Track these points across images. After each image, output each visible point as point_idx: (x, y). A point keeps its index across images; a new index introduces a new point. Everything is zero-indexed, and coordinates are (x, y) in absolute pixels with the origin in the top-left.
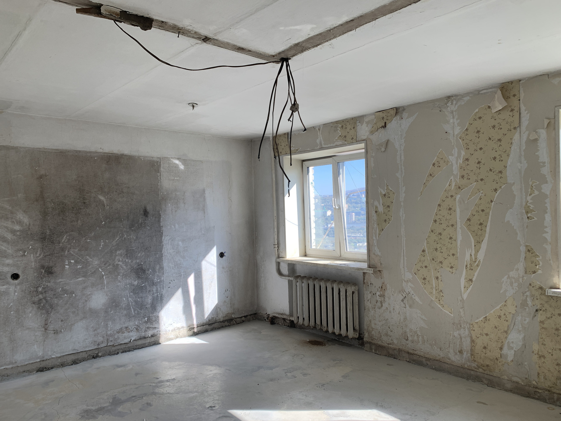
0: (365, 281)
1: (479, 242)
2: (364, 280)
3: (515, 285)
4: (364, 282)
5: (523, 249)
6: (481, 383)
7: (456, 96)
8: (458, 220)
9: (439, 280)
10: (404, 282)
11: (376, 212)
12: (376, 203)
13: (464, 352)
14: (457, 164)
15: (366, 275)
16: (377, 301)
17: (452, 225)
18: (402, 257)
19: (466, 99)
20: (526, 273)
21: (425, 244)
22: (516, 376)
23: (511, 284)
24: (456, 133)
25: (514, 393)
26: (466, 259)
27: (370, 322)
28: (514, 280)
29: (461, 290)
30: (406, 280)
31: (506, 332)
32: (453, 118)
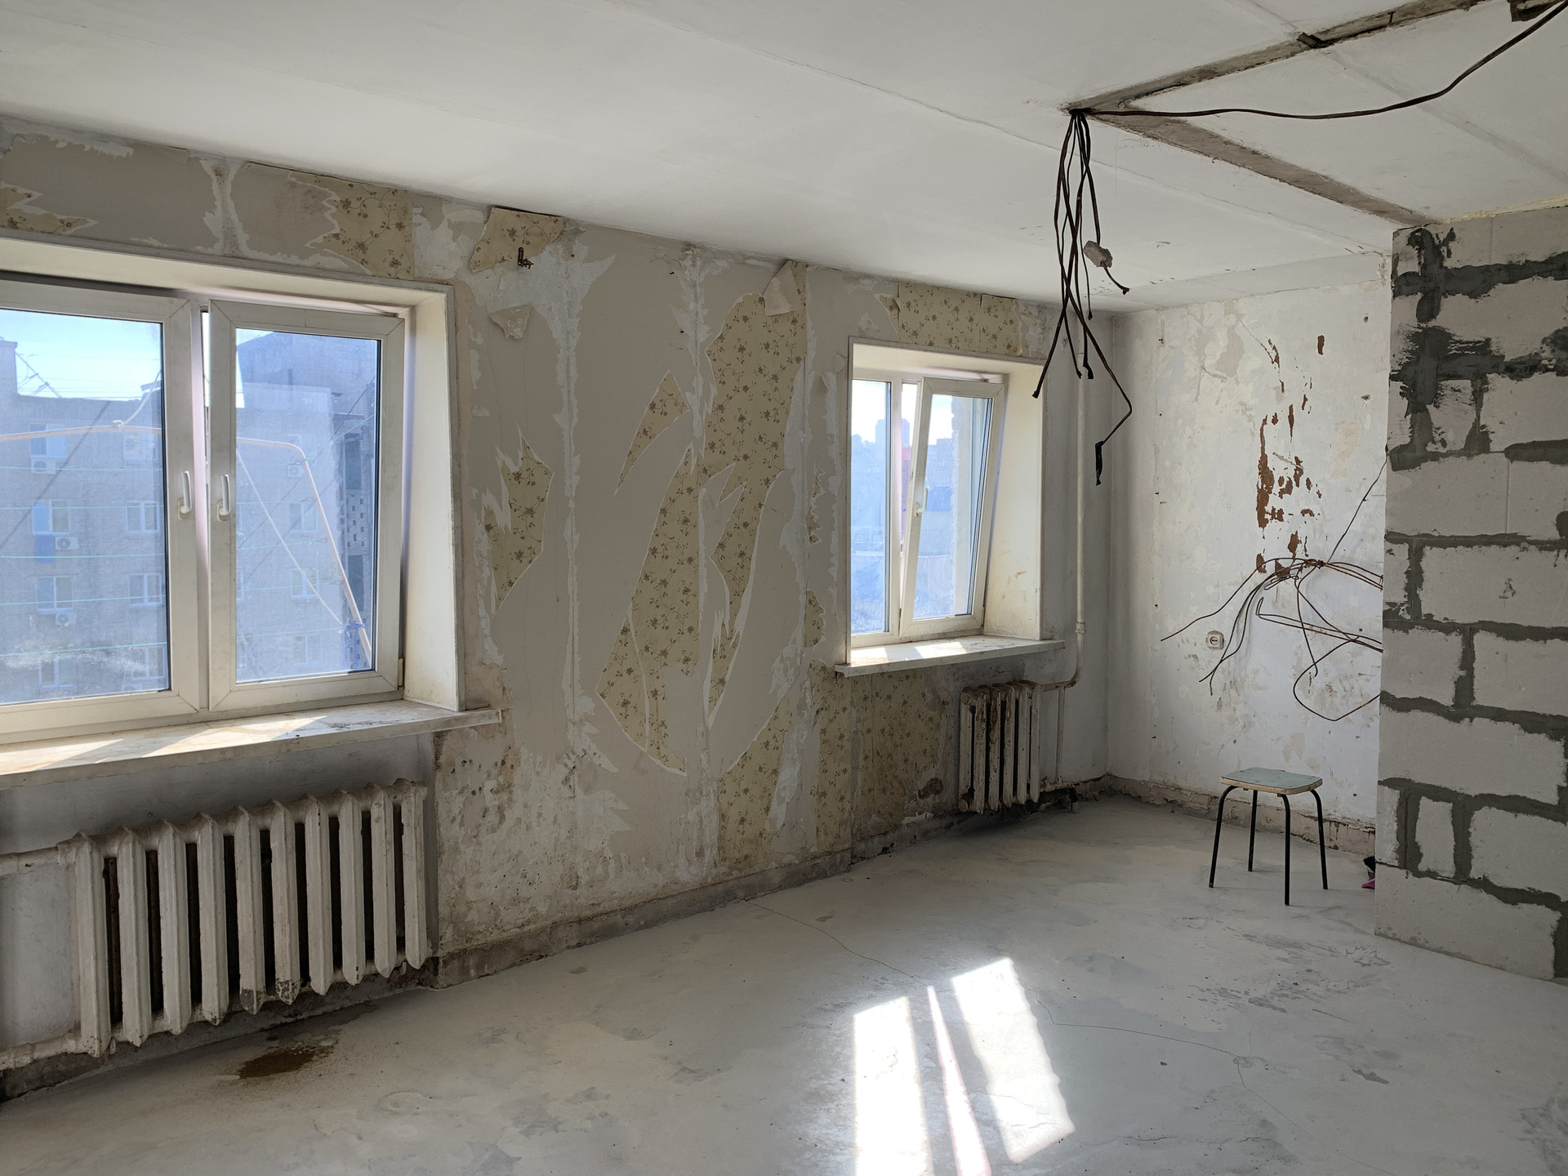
0: (443, 759)
1: (737, 594)
2: (437, 758)
3: (791, 671)
4: (436, 763)
5: (803, 599)
6: (735, 901)
7: (703, 248)
8: (701, 545)
9: (660, 698)
10: (571, 726)
11: (488, 528)
12: (489, 500)
13: (706, 851)
14: (701, 414)
15: (449, 737)
16: (486, 811)
17: (690, 560)
18: (569, 656)
19: (722, 264)
20: (805, 646)
21: (630, 613)
22: (789, 853)
23: (786, 671)
24: (701, 340)
25: (785, 888)
26: (714, 636)
27: (460, 887)
28: (788, 662)
29: (703, 708)
30: (577, 719)
31: (775, 772)
32: (696, 301)
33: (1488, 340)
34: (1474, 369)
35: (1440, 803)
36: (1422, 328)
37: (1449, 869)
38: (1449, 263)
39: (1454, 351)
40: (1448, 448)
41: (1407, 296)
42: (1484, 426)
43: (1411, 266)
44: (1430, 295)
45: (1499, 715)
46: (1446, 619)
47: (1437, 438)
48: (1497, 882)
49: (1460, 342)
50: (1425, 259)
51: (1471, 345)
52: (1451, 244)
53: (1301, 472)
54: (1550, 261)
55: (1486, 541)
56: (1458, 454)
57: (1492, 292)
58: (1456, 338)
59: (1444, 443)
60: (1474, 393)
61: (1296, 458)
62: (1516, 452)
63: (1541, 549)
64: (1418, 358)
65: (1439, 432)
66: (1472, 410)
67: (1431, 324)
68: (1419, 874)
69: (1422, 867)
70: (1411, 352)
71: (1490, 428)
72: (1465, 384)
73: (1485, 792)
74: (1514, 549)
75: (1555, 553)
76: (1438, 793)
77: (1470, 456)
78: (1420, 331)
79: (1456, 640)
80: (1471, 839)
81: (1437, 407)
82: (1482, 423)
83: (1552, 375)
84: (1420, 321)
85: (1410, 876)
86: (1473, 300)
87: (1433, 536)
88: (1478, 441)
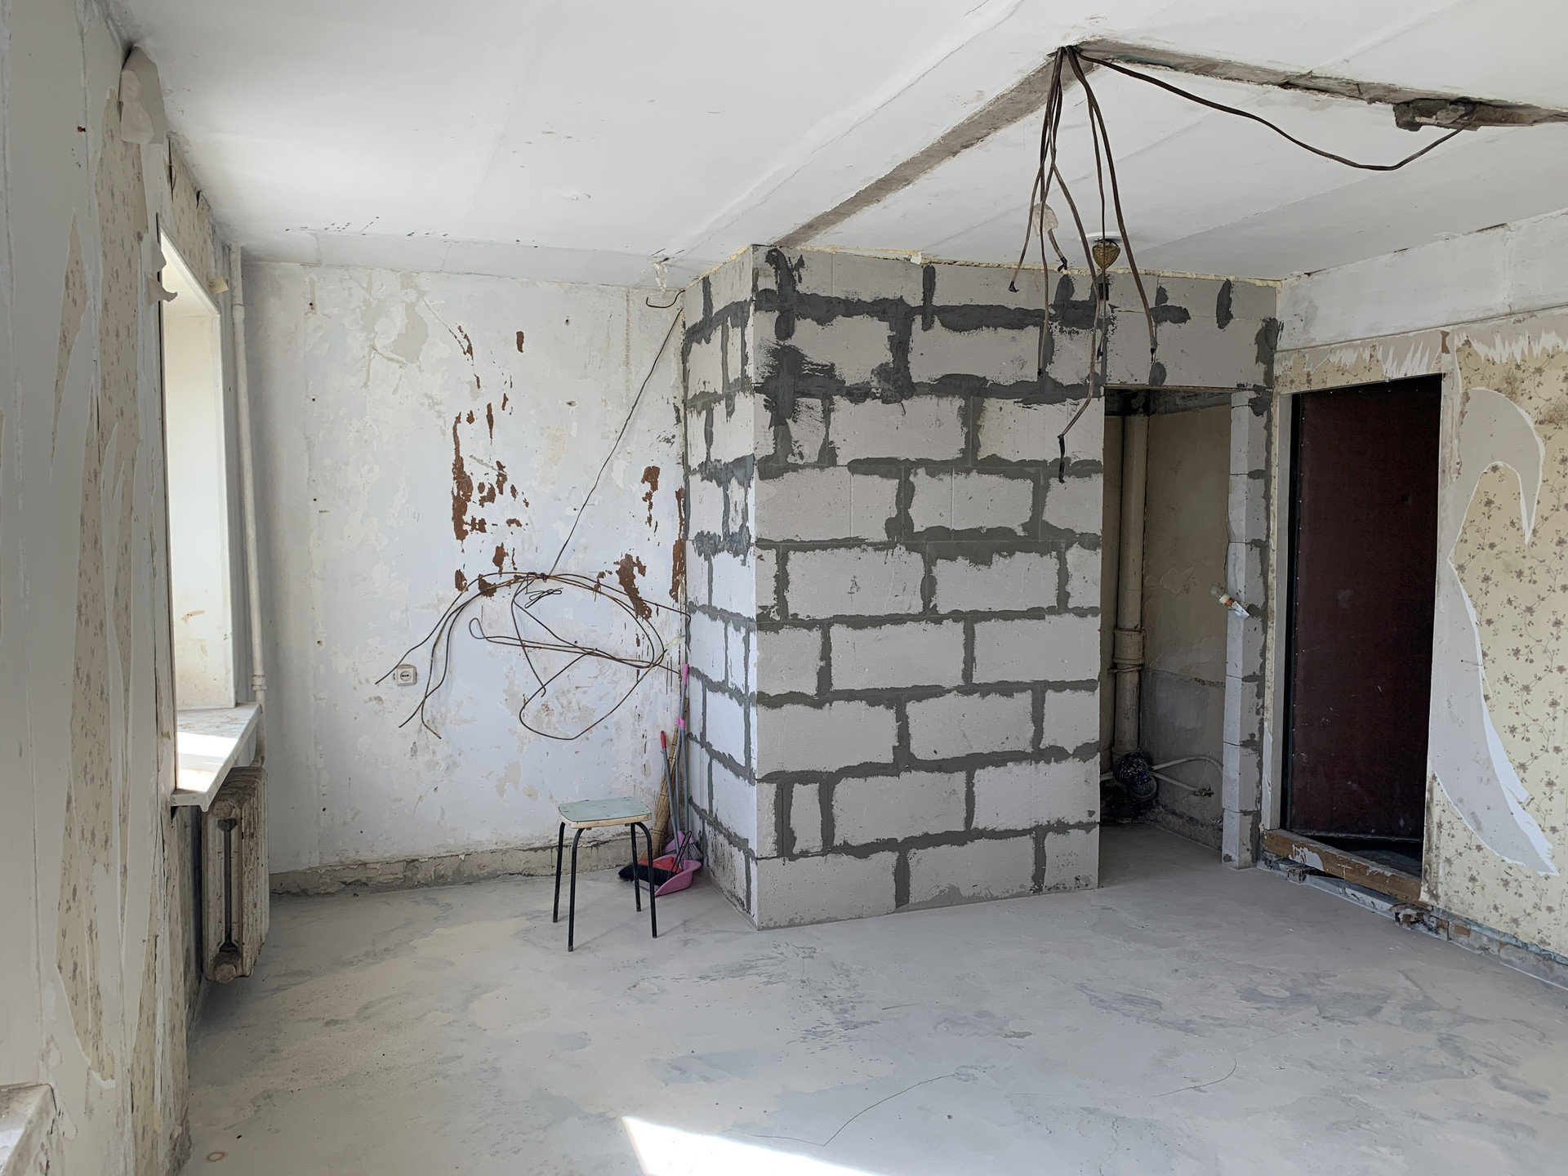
33: (833, 365)
34: (824, 390)
35: (809, 786)
36: (780, 345)
37: (817, 844)
38: (800, 288)
39: (807, 371)
40: (804, 461)
41: (766, 312)
42: (832, 442)
43: (769, 283)
44: (786, 314)
45: (850, 696)
46: (808, 616)
47: (796, 451)
48: (854, 843)
49: (811, 363)
50: (780, 280)
51: (820, 368)
52: (801, 270)
53: (505, 479)
54: (875, 303)
55: (836, 544)
56: (813, 466)
57: (834, 322)
58: (808, 360)
59: (802, 457)
60: (823, 411)
61: (498, 463)
62: (857, 467)
63: (875, 550)
64: (778, 373)
65: (797, 445)
66: (822, 426)
67: (788, 342)
68: (793, 858)
69: (796, 850)
70: (772, 366)
71: (837, 444)
72: (816, 403)
73: (842, 766)
74: (857, 549)
75: (885, 553)
76: (805, 777)
77: (822, 468)
78: (779, 348)
79: (816, 634)
80: (834, 811)
81: (795, 422)
82: (830, 439)
83: (879, 402)
84: (779, 338)
85: (787, 861)
86: (820, 327)
87: (796, 542)
88: (828, 456)
